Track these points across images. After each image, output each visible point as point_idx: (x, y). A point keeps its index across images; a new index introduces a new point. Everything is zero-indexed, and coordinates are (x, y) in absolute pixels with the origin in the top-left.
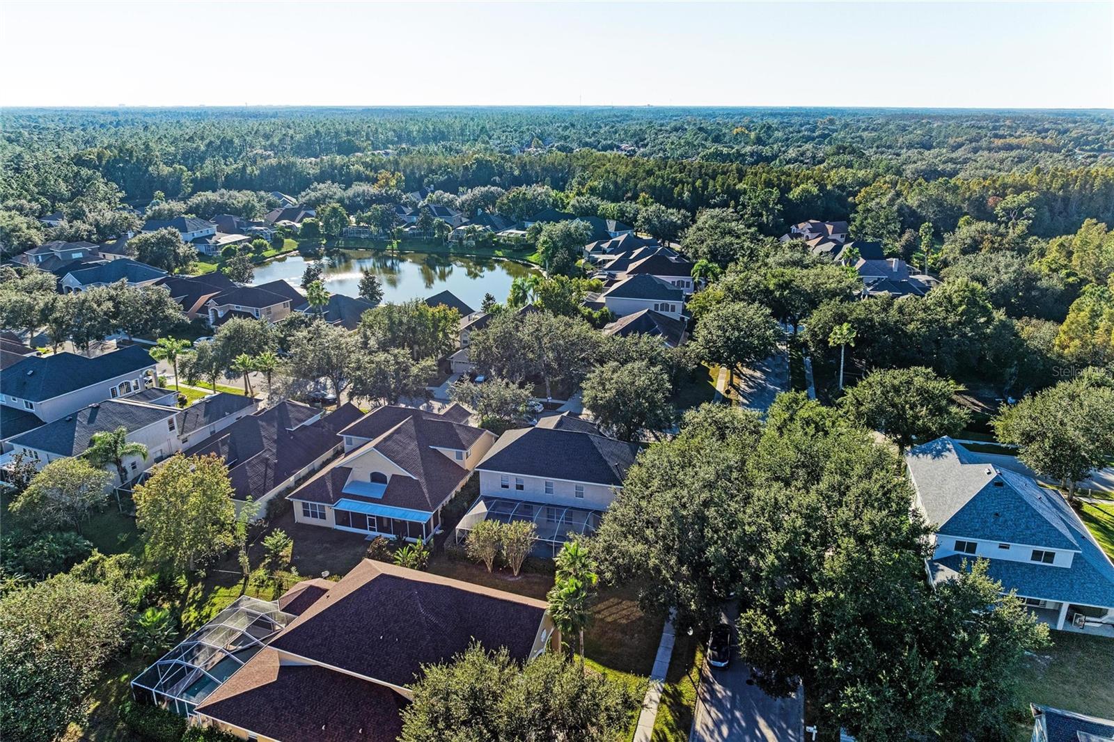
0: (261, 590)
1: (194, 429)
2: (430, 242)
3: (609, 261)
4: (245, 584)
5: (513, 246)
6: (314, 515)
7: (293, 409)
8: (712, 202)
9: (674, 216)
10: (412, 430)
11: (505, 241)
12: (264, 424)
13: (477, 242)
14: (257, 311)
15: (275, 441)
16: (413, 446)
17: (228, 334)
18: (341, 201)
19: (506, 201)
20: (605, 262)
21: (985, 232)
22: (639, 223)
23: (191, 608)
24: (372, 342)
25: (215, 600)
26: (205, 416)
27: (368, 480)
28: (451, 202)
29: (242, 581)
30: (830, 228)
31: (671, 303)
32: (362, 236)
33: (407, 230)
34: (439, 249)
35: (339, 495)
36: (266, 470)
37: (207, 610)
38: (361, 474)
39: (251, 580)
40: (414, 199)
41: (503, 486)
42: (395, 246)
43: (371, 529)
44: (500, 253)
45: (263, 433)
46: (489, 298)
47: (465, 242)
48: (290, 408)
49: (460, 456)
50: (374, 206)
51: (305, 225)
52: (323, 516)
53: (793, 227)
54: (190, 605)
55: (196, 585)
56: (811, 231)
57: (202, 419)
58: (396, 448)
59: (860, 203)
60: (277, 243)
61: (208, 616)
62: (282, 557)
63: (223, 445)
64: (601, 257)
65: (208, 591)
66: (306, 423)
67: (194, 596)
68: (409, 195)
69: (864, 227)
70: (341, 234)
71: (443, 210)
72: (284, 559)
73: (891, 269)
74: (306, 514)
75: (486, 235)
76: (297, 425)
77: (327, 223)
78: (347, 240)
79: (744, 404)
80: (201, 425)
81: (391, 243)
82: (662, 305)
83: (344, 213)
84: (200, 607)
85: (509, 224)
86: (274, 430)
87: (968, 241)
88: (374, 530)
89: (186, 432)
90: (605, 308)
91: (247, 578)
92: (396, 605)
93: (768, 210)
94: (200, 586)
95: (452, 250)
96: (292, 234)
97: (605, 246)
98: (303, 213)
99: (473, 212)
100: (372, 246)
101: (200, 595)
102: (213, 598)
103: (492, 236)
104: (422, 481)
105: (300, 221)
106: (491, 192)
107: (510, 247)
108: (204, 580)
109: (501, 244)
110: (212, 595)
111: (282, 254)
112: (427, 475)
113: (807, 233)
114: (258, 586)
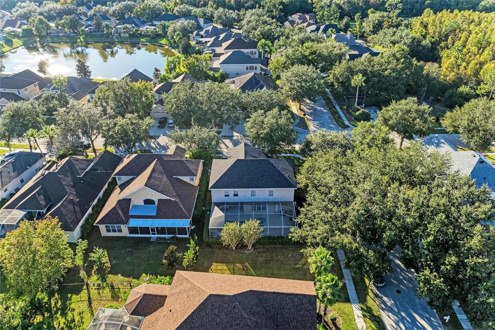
0: (101, 292)
1: (10, 181)
2: (102, 36)
3: (209, 42)
4: (88, 289)
5: (150, 35)
6: (114, 231)
7: (77, 163)
8: (246, 5)
9: (233, 14)
10: (160, 168)
11: (145, 32)
12: (62, 176)
13: (129, 34)
14: (19, 91)
15: (73, 187)
16: (165, 178)
17: (11, 114)
18: (41, 14)
19: (139, 10)
20: (206, 42)
21: (383, 17)
22: (215, 19)
23: (58, 315)
24: (109, 110)
25: (73, 306)
26: (14, 172)
27: (143, 204)
28: (107, 11)
29: (85, 287)
30: (308, 17)
31: (254, 65)
32: (61, 35)
33: (87, 29)
34: (109, 40)
35: (128, 217)
36: (74, 208)
37: (70, 315)
38: (138, 201)
39: (91, 285)
40: (84, 11)
41: (226, 196)
42: (82, 40)
43: (152, 234)
44: (144, 40)
45: (64, 183)
46: (157, 70)
47: (122, 35)
48: (74, 162)
49: (192, 180)
50: (65, 16)
51: (23, 29)
52: (120, 231)
53: (289, 17)
54: (56, 313)
55: (54, 296)
56: (300, 19)
57: (12, 174)
58: (157, 183)
59: (315, 3)
60: (9, 42)
61: (73, 320)
62: (104, 263)
63: (39, 195)
64: (204, 40)
65: (64, 299)
66: (88, 170)
67: (55, 305)
68: (80, 8)
69: (324, 16)
70: (47, 34)
71: (104, 17)
72: (106, 265)
73: (347, 38)
74: (108, 231)
75: (134, 30)
76: (83, 173)
77: (37, 29)
78: (52, 38)
79: (311, 120)
80: (13, 178)
81: (79, 38)
82: (250, 67)
83: (46, 20)
84: (64, 314)
85: (144, 23)
86: (69, 179)
87: (377, 22)
88: (155, 234)
89: (5, 185)
90: (221, 71)
91: (87, 285)
92: (227, 315)
93: (276, 9)
94: (56, 296)
95: (116, 40)
96: (16, 36)
97: (202, 33)
98: (19, 22)
99: (121, 16)
100: (68, 40)
101: (60, 303)
102: (70, 304)
103: (137, 31)
104: (178, 200)
105: (20, 27)
106: (129, 5)
107: (149, 36)
108: (59, 291)
109: (143, 35)
110: (68, 302)
111: (14, 49)
112: (179, 196)
113: (297, 20)
114: (98, 289)
